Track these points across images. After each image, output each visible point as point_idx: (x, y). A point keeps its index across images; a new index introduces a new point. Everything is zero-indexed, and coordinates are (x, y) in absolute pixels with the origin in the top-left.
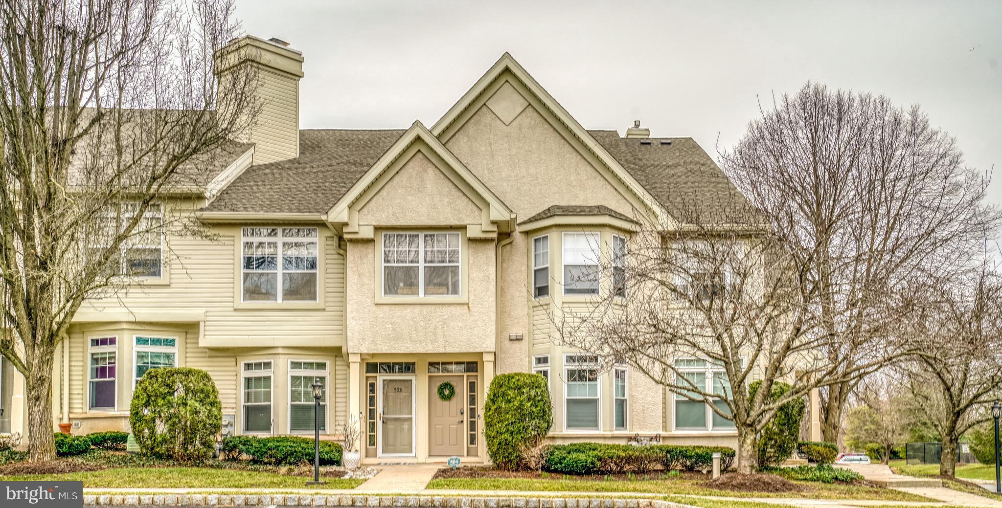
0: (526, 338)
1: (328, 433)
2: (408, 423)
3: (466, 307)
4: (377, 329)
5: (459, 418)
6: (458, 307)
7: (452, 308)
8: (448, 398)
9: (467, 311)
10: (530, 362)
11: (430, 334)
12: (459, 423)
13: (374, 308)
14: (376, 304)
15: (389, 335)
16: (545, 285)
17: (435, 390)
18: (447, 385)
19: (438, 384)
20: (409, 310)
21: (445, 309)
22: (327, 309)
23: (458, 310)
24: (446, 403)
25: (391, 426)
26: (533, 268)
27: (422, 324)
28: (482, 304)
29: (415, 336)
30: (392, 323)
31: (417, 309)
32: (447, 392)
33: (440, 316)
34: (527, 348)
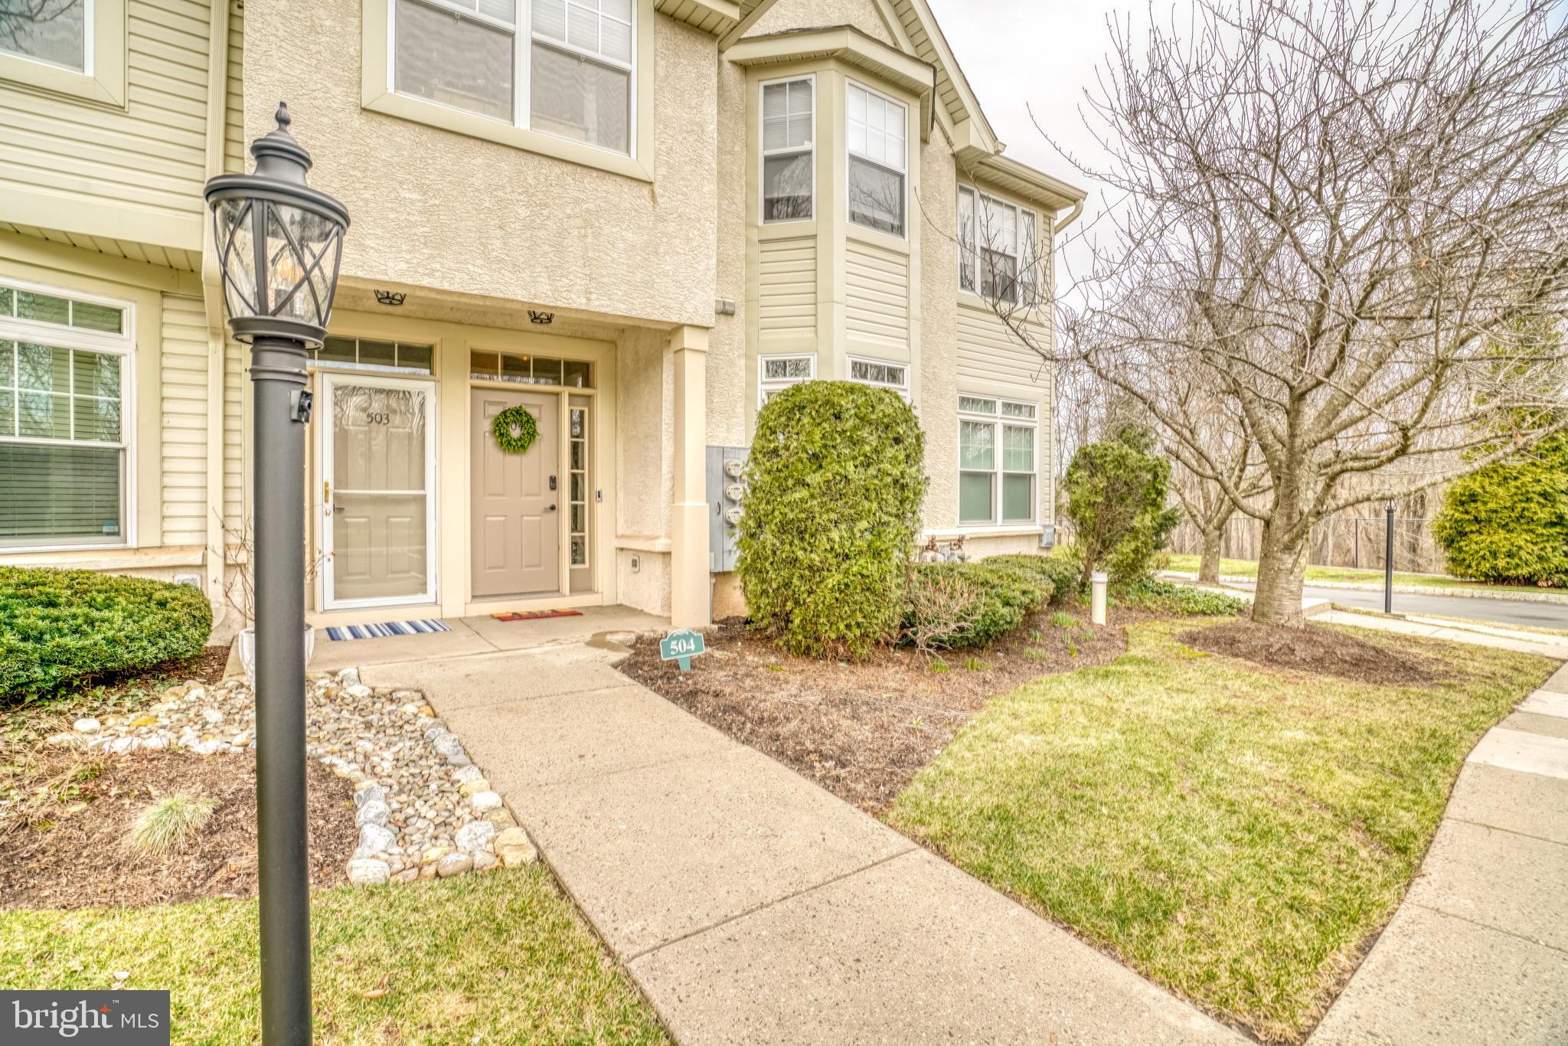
0: (741, 314)
1: (132, 542)
2: (412, 509)
3: (645, 191)
4: (367, 195)
5: (549, 498)
6: (626, 187)
7: (609, 185)
8: (518, 447)
9: (649, 204)
10: (751, 370)
11: (546, 248)
12: (546, 511)
13: (358, 121)
14: (364, 110)
15: (414, 225)
16: (806, 194)
17: (487, 425)
18: (519, 415)
19: (496, 411)
20: (479, 160)
21: (589, 181)
22: (134, 110)
23: (630, 197)
24: (513, 460)
25: (356, 518)
26: (761, 154)
27: (523, 212)
28: (685, 195)
29: (498, 243)
30: (423, 190)
31: (508, 163)
32: (515, 432)
33: (577, 201)
34: (743, 336)
